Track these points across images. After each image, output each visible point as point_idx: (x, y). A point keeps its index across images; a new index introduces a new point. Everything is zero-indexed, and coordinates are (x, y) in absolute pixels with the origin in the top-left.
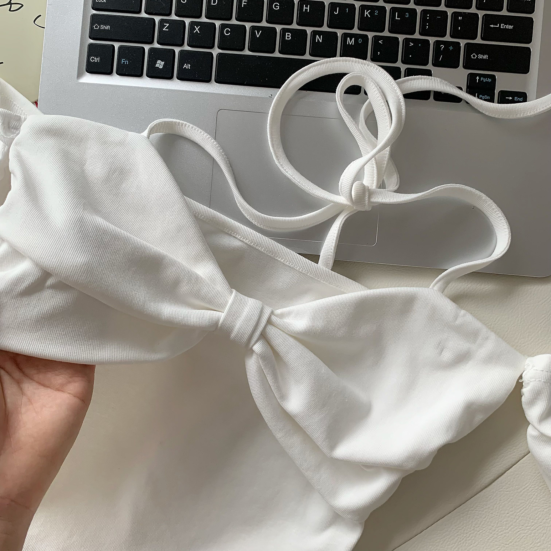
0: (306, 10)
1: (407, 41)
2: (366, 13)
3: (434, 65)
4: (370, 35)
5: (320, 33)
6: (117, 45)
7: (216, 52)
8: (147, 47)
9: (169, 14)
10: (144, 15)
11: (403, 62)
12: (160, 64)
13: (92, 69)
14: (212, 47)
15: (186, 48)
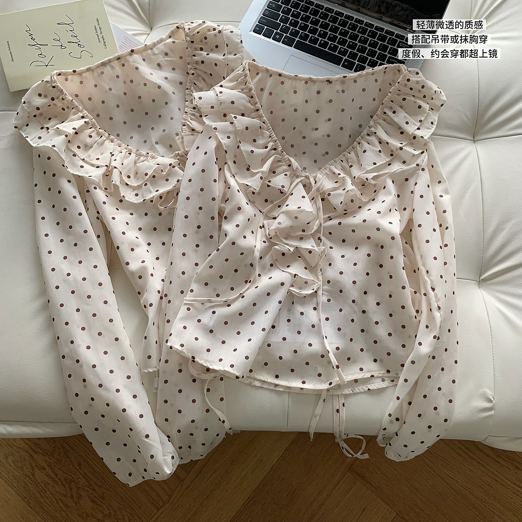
0: (331, 36)
1: (361, 55)
2: (351, 43)
3: (367, 65)
4: (350, 50)
5: (333, 44)
6: (266, 27)
7: (297, 39)
8: (275, 31)
9: (287, 24)
10: (278, 21)
11: (358, 61)
12: (277, 37)
13: (255, 31)
14: (296, 37)
15: (288, 35)
